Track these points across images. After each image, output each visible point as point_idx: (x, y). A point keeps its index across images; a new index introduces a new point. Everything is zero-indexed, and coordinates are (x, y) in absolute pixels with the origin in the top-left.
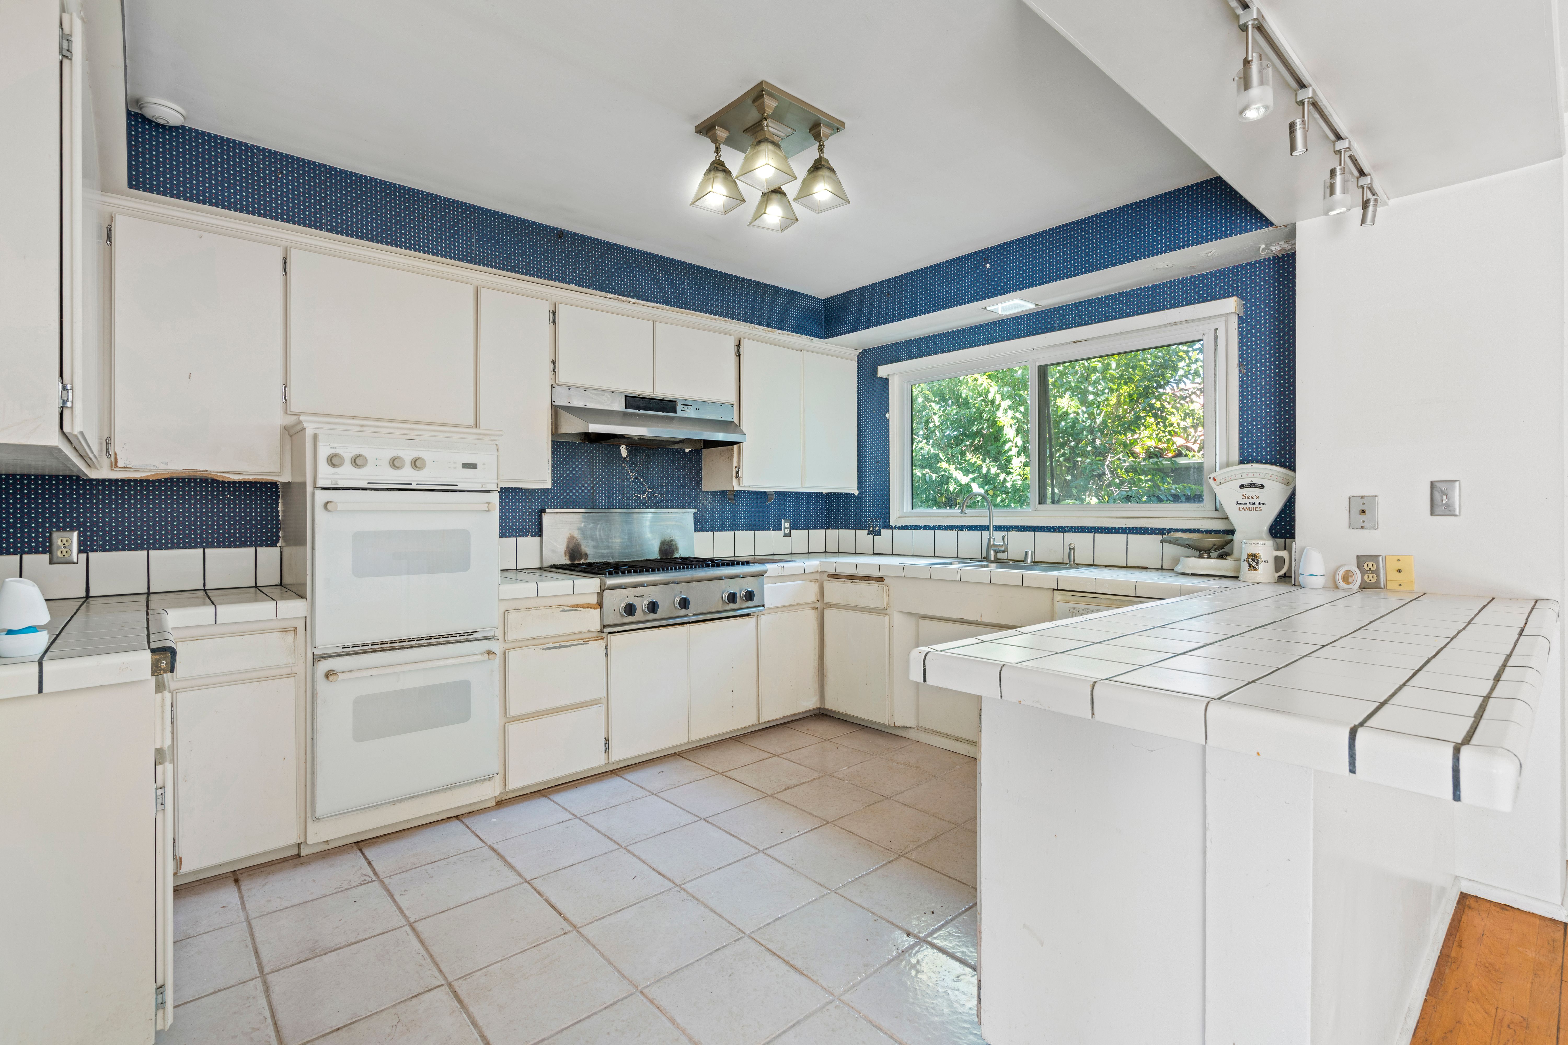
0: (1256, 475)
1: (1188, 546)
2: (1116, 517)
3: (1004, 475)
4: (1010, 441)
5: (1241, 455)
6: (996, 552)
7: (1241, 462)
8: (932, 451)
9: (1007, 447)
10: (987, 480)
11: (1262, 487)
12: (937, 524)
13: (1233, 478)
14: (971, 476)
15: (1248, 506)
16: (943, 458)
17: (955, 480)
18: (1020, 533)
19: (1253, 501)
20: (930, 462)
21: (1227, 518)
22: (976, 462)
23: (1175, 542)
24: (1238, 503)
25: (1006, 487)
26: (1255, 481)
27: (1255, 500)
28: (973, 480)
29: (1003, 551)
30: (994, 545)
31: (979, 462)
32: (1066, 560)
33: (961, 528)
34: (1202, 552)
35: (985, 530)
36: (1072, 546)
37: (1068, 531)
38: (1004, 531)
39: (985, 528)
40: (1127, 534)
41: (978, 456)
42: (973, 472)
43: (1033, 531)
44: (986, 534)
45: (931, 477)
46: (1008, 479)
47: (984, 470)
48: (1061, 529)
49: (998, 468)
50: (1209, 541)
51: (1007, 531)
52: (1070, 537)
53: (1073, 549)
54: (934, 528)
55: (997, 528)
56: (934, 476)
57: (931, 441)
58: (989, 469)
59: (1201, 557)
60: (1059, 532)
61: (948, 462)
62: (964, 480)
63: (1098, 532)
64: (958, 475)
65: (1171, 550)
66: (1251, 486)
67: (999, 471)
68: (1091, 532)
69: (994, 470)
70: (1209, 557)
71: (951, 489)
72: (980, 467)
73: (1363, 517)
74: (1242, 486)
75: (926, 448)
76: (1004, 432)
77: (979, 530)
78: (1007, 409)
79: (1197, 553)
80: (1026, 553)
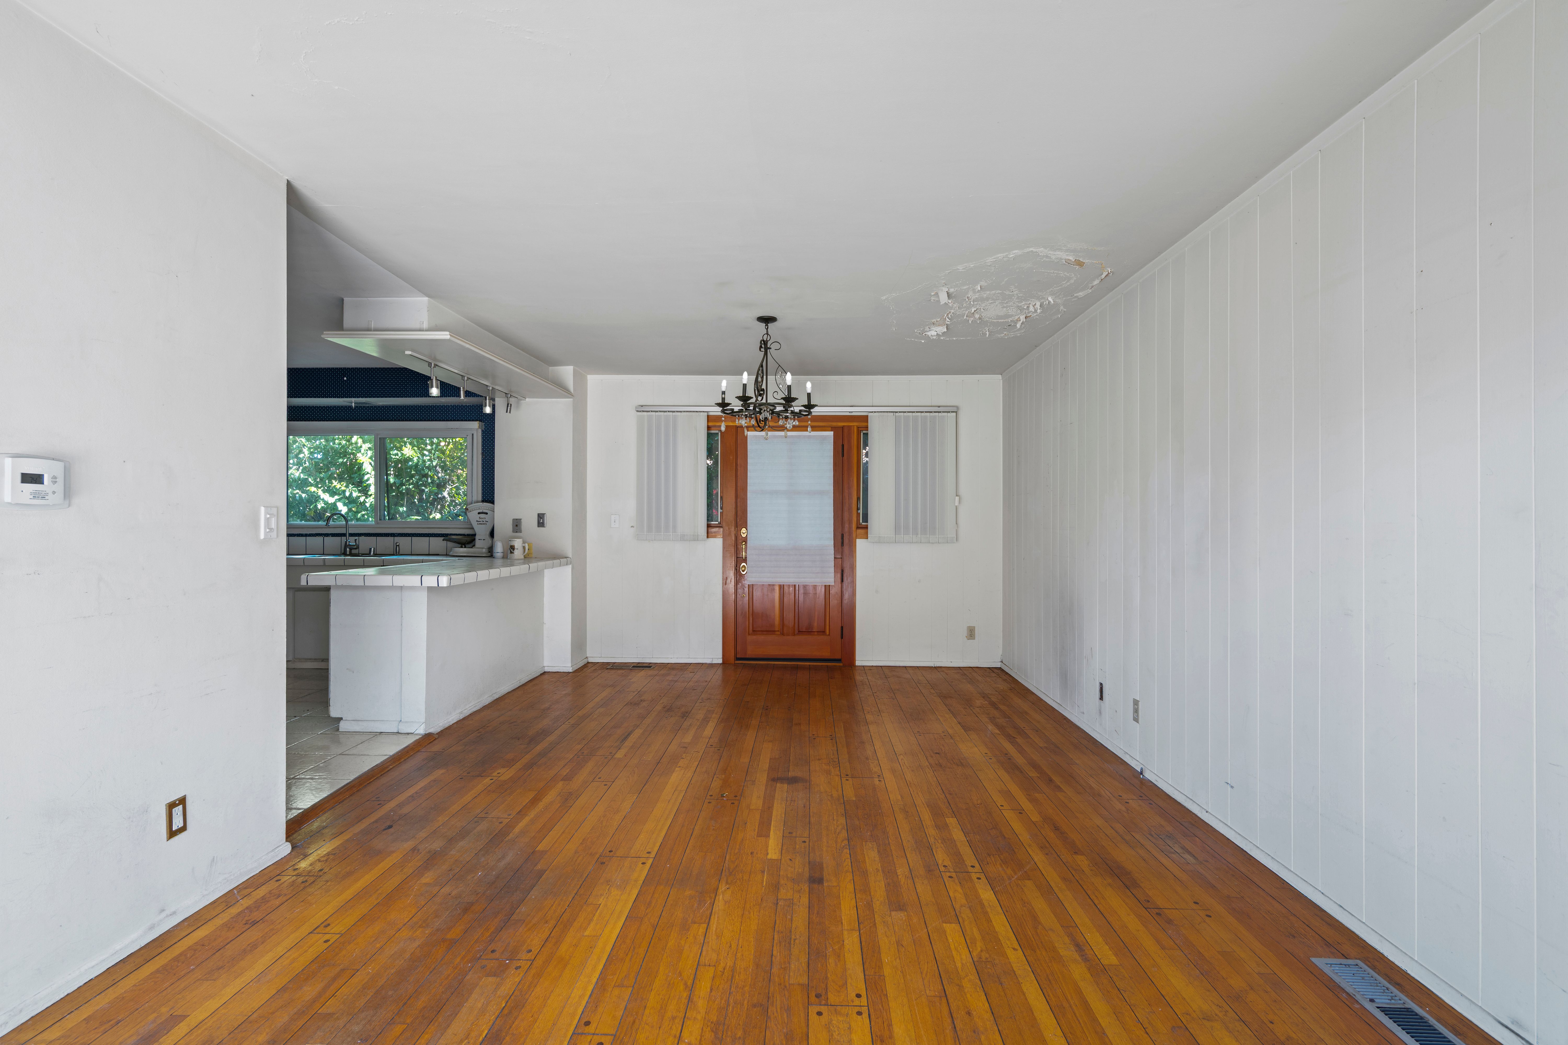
0: (485, 508)
1: (455, 542)
2: (424, 528)
3: (364, 497)
4: (368, 473)
5: (483, 497)
6: (351, 549)
7: (483, 501)
8: (302, 476)
9: (366, 477)
10: (350, 501)
11: (487, 514)
12: (308, 533)
13: (476, 509)
14: (337, 497)
15: (481, 522)
16: (312, 482)
17: (323, 499)
18: (367, 537)
19: (483, 520)
20: (302, 484)
21: (473, 528)
22: (340, 488)
23: (450, 540)
24: (477, 521)
25: (366, 506)
26: (484, 511)
27: (484, 520)
28: (339, 500)
29: (356, 549)
30: (349, 545)
31: (343, 488)
32: (395, 553)
33: (327, 535)
34: (463, 544)
35: (344, 536)
36: (398, 544)
37: (397, 536)
38: (357, 536)
39: (344, 535)
40: (429, 537)
41: (342, 483)
42: (339, 494)
43: (375, 536)
44: (344, 538)
45: (300, 497)
46: (367, 500)
47: (347, 494)
48: (393, 535)
49: (360, 491)
50: (465, 539)
51: (359, 536)
52: (397, 539)
53: (398, 545)
54: (306, 535)
55: (351, 535)
56: (304, 495)
57: (301, 468)
58: (351, 494)
59: (462, 547)
60: (391, 536)
61: (317, 486)
62: (331, 500)
63: (414, 536)
64: (326, 497)
65: (450, 544)
66: (482, 513)
67: (360, 494)
68: (410, 536)
69: (355, 494)
70: (465, 547)
71: (319, 507)
72: (344, 491)
73: (517, 528)
74: (479, 513)
75: (296, 473)
76: (364, 468)
77: (340, 536)
78: (367, 450)
79: (460, 546)
80: (370, 549)
